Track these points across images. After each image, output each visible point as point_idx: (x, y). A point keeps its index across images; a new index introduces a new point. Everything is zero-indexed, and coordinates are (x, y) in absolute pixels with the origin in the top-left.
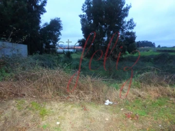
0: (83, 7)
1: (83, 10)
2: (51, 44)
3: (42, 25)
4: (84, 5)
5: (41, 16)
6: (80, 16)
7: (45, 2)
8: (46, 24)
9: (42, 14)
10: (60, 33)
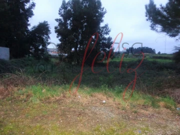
0: (60, 11)
1: (60, 14)
2: (41, 47)
3: (30, 28)
4: (60, 9)
5: (29, 19)
6: (57, 20)
7: (33, 5)
8: (34, 27)
9: (31, 17)
10: (49, 37)
